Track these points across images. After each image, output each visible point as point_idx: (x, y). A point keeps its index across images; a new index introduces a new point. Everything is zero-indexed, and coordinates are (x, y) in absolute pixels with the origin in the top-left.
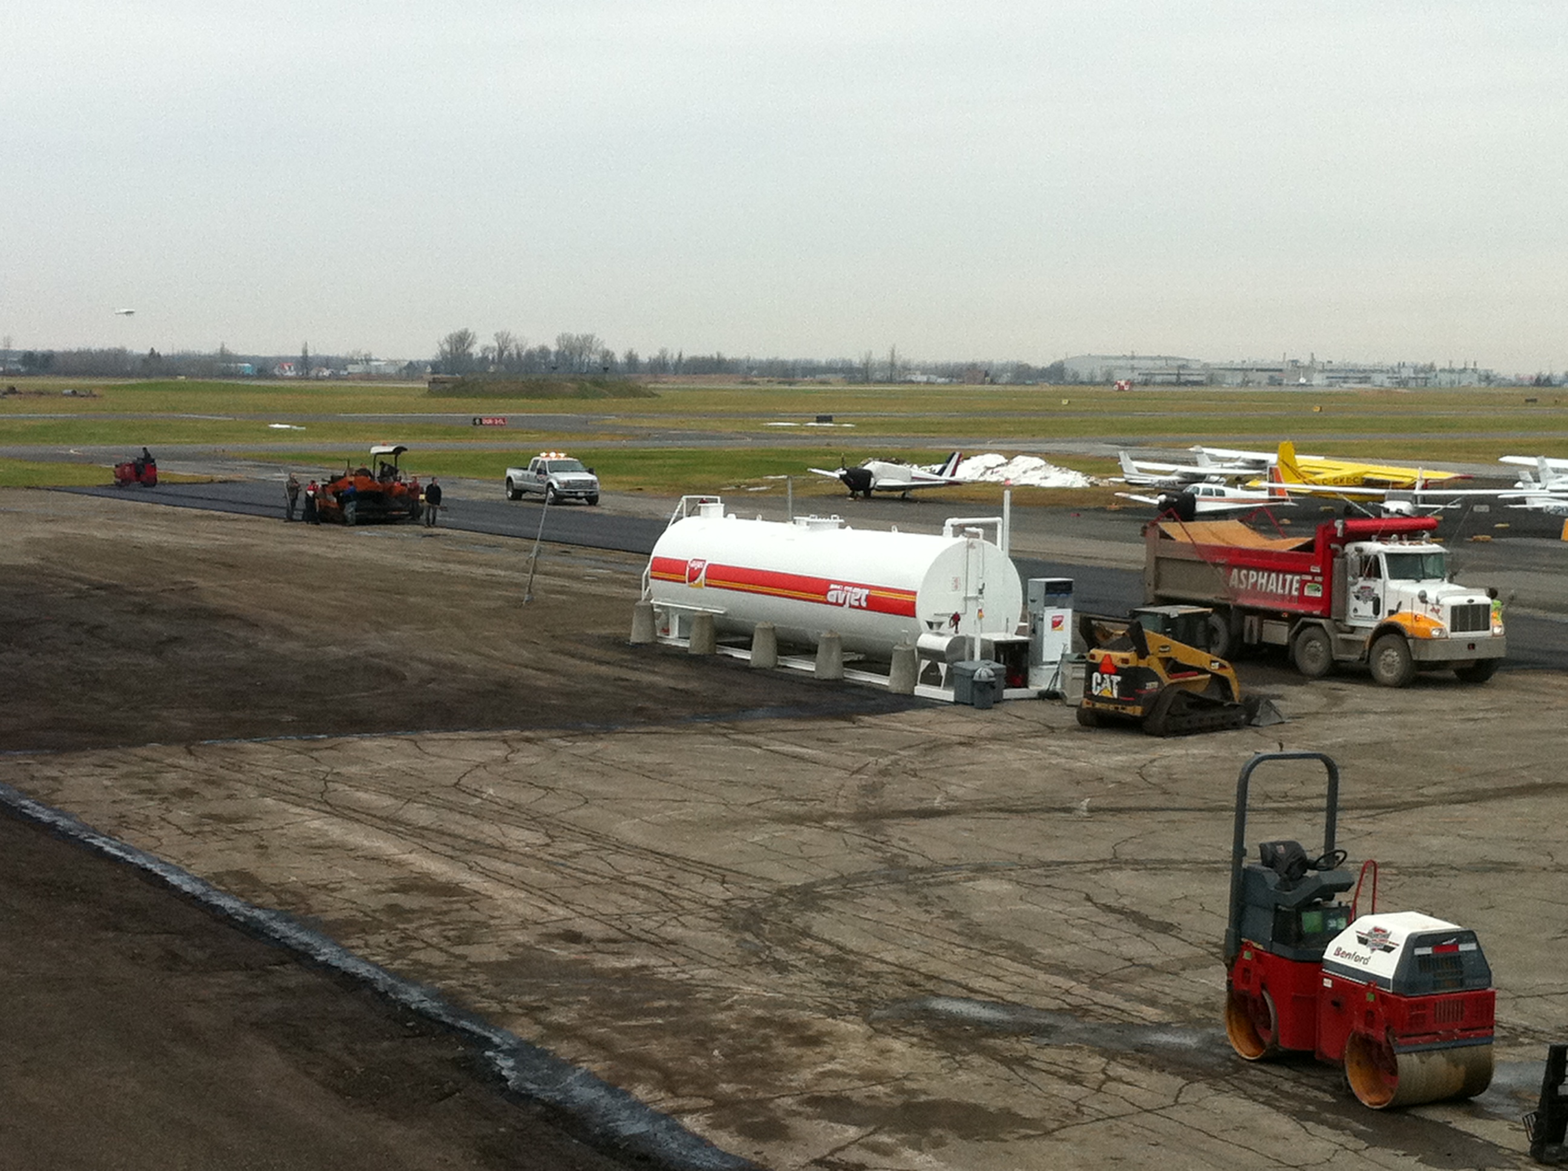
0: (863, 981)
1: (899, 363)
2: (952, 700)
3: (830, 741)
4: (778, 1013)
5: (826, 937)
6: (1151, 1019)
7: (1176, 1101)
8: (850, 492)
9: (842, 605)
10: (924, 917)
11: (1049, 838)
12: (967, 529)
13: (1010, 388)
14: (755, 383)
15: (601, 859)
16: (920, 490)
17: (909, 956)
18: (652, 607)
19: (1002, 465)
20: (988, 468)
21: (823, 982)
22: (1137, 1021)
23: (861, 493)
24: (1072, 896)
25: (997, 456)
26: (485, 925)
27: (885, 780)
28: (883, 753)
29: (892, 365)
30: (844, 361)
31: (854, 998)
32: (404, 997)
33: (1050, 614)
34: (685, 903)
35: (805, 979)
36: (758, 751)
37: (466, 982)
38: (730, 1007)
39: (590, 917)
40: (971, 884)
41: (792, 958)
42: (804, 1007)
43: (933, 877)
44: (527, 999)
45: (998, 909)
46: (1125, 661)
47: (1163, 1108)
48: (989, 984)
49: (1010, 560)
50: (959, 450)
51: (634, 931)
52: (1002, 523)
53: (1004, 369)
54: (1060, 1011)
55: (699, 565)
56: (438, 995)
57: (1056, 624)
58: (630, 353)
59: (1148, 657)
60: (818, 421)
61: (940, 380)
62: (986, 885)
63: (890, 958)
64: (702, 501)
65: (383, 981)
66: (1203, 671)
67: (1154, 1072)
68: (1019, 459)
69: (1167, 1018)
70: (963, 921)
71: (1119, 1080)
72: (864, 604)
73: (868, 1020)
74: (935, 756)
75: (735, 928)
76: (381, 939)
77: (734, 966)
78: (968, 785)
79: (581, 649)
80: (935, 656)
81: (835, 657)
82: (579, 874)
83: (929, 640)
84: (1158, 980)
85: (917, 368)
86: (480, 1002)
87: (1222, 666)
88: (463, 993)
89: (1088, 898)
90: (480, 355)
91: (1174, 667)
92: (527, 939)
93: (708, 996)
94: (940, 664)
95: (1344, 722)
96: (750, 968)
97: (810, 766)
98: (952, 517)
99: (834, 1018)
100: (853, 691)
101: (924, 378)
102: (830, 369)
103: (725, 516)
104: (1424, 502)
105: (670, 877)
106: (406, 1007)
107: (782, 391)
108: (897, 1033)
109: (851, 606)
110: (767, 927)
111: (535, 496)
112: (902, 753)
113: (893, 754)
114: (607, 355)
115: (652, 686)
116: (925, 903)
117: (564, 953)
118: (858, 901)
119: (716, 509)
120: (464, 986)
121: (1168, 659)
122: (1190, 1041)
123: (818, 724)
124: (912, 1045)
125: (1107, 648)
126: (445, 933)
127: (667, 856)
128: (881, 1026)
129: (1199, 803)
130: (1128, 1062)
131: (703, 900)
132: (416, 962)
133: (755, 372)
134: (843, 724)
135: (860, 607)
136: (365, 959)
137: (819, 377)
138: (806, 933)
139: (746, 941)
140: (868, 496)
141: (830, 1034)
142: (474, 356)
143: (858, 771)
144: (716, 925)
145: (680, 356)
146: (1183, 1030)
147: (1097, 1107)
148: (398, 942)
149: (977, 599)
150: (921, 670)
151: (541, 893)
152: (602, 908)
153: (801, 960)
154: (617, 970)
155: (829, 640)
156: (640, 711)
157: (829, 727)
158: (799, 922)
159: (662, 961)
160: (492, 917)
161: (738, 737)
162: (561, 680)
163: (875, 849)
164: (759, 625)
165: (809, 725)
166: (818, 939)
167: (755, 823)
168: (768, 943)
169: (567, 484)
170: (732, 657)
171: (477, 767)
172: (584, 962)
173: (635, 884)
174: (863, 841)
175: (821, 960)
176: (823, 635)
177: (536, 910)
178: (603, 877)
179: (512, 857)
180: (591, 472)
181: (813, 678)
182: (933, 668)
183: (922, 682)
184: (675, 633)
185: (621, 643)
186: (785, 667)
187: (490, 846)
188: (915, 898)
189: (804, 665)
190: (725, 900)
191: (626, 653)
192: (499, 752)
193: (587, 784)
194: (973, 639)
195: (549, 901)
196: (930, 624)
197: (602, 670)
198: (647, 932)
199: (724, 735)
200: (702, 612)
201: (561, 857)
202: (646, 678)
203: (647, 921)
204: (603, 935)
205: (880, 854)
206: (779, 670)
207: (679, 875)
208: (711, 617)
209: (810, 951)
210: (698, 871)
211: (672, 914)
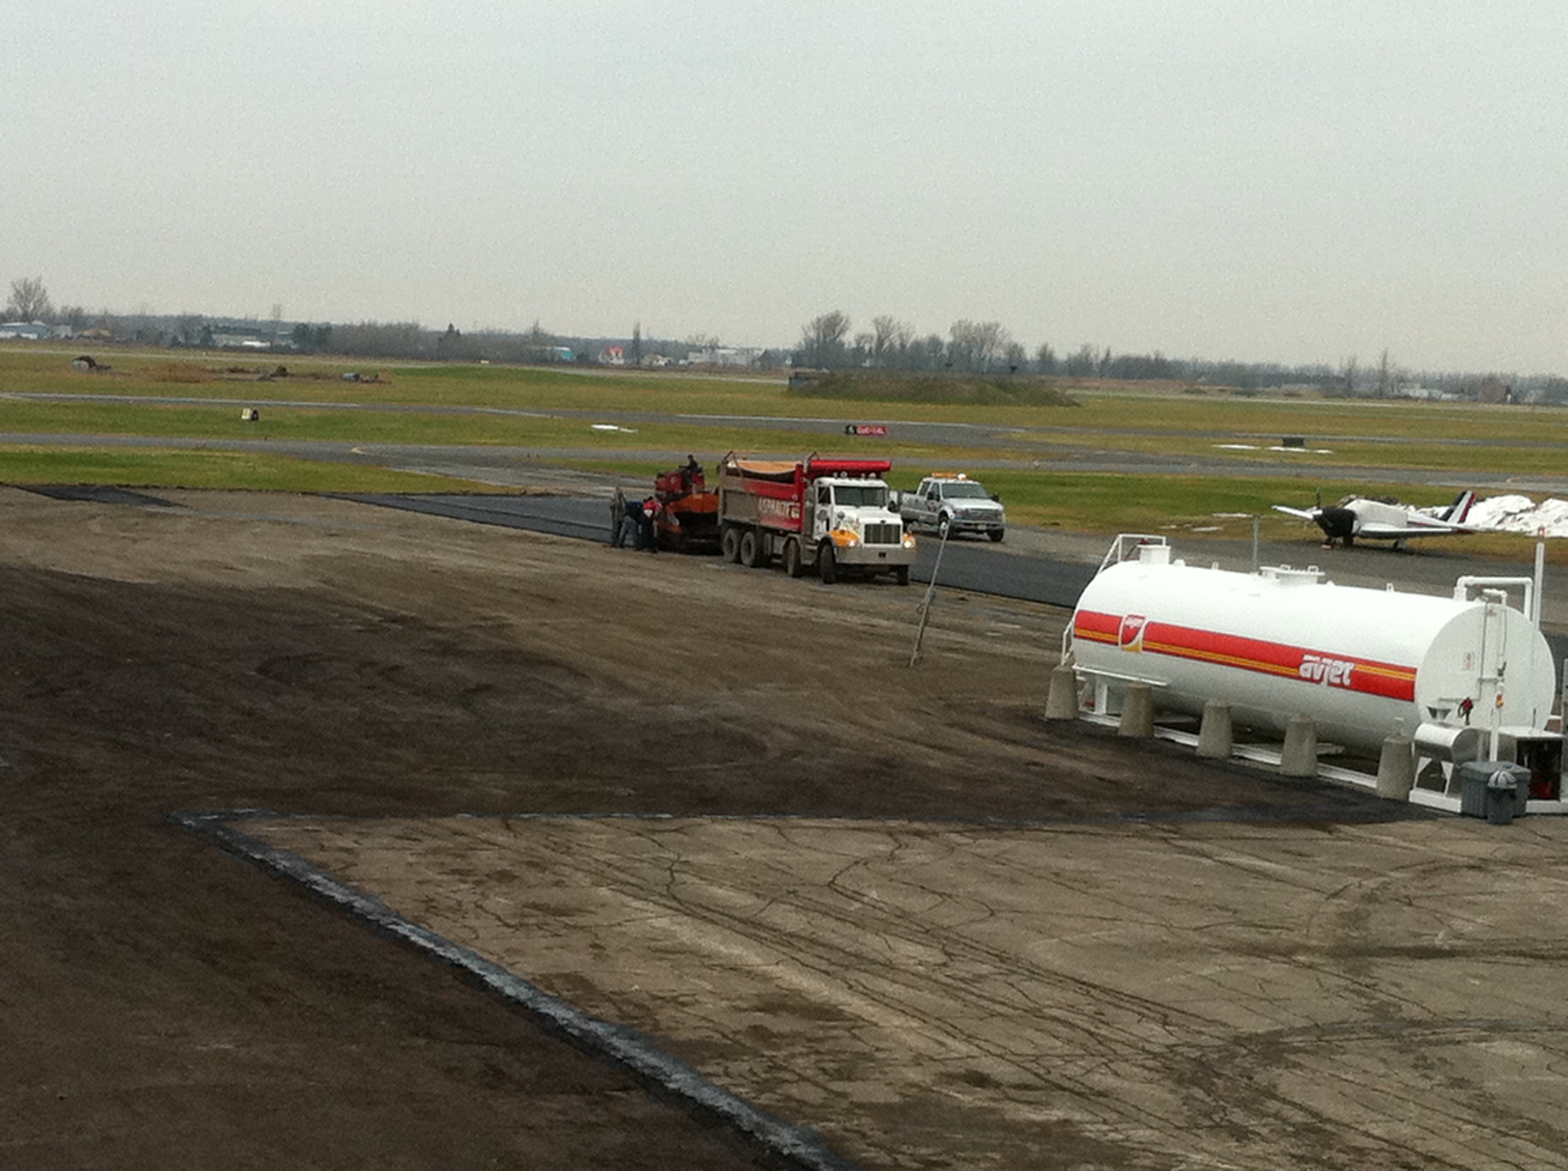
1: (1391, 371)
2: (1459, 811)
3: (1300, 854)
5: (1297, 1100)
8: (1325, 537)
9: (1319, 682)
10: (1422, 1084)
12: (1487, 591)
13: (1539, 410)
14: (1204, 393)
15: (1012, 985)
16: (1418, 539)
17: (1404, 1131)
18: (1074, 673)
19: (1528, 510)
20: (1509, 514)
21: (1293, 1156)
23: (1340, 540)
25: (1522, 498)
26: (871, 1058)
27: (1370, 907)
28: (1368, 873)
29: (1383, 377)
30: (1318, 368)
32: (773, 1138)
34: (1118, 1047)
35: (1271, 1151)
36: (1208, 862)
37: (848, 1125)
39: (997, 1056)
40: (1483, 1045)
41: (1253, 1123)
43: (1434, 1033)
44: (923, 1151)
45: (1518, 1079)
49: (1540, 633)
50: (1469, 489)
51: (1054, 1077)
52: (1532, 585)
53: (1533, 383)
55: (1133, 623)
56: (814, 1140)
58: (1045, 348)
60: (1284, 445)
61: (1445, 396)
62: (1502, 1047)
64: (1143, 542)
65: (748, 1118)
68: (1551, 504)
70: (1472, 1092)
72: (1347, 682)
74: (1436, 880)
75: (1180, 1081)
76: (745, 1067)
77: (1180, 1128)
78: (1479, 920)
79: (984, 723)
80: (1438, 752)
81: (1307, 747)
82: (984, 1003)
83: (1430, 732)
85: (1415, 380)
86: (865, 1151)
88: (846, 1139)
90: (854, 345)
92: (921, 1078)
93: (1147, 1162)
94: (1445, 764)
96: (1200, 1132)
97: (1273, 885)
98: (1467, 575)
100: (1329, 792)
101: (1425, 393)
102: (1301, 377)
103: (1172, 562)
105: (1098, 1013)
106: (776, 1151)
107: (1239, 404)
109: (1331, 684)
110: (1220, 1083)
112: (1392, 874)
113: (1380, 875)
114: (1015, 351)
116: (1422, 1065)
117: (968, 1098)
118: (1337, 1057)
119: (1160, 553)
120: (846, 1129)
123: (1282, 832)
126: (822, 1065)
127: (1095, 987)
131: (1140, 1044)
132: (788, 1098)
133: (1203, 378)
134: (1319, 834)
135: (1341, 685)
136: (725, 1090)
137: (1286, 387)
138: (1270, 1093)
139: (1193, 1098)
140: (1349, 544)
142: (846, 346)
143: (1336, 895)
144: (1157, 1076)
145: (1108, 354)
148: (765, 1072)
149: (1495, 682)
150: (1419, 770)
151: (937, 1023)
152: (1013, 1046)
153: (1265, 1126)
154: (1034, 1123)
155: (1300, 726)
156: (1057, 804)
157: (1298, 837)
158: (1262, 1078)
159: (1088, 1117)
160: (878, 1049)
161: (1181, 843)
162: (959, 760)
163: (1359, 994)
164: (1210, 703)
165: (1269, 833)
166: (1284, 1101)
167: (1205, 951)
168: (1222, 1103)
169: (966, 514)
170: (1173, 741)
171: (856, 863)
172: (992, 1111)
173: (1054, 1019)
174: (1343, 982)
175: (1290, 1129)
176: (1293, 720)
177: (932, 1045)
178: (1014, 1008)
179: (902, 977)
180: (995, 499)
181: (1278, 774)
182: (1435, 768)
183: (1418, 786)
184: (1101, 708)
185: (1032, 718)
186: (1242, 758)
187: (873, 962)
188: (1411, 1058)
189: (1266, 757)
190: (1168, 1047)
191: (1039, 731)
192: (883, 847)
193: (993, 892)
194: (1489, 733)
195: (948, 1033)
196: (1433, 712)
197: (1010, 750)
198: (1070, 1079)
199: (1165, 839)
200: (1138, 683)
201: (962, 980)
202: (1066, 764)
203: (1070, 1066)
204: (1015, 1079)
205: (1364, 1001)
206: (1234, 762)
207: (1110, 1011)
208: (1148, 690)
209: (1276, 1116)
210: (1135, 1008)
211: (1104, 1060)
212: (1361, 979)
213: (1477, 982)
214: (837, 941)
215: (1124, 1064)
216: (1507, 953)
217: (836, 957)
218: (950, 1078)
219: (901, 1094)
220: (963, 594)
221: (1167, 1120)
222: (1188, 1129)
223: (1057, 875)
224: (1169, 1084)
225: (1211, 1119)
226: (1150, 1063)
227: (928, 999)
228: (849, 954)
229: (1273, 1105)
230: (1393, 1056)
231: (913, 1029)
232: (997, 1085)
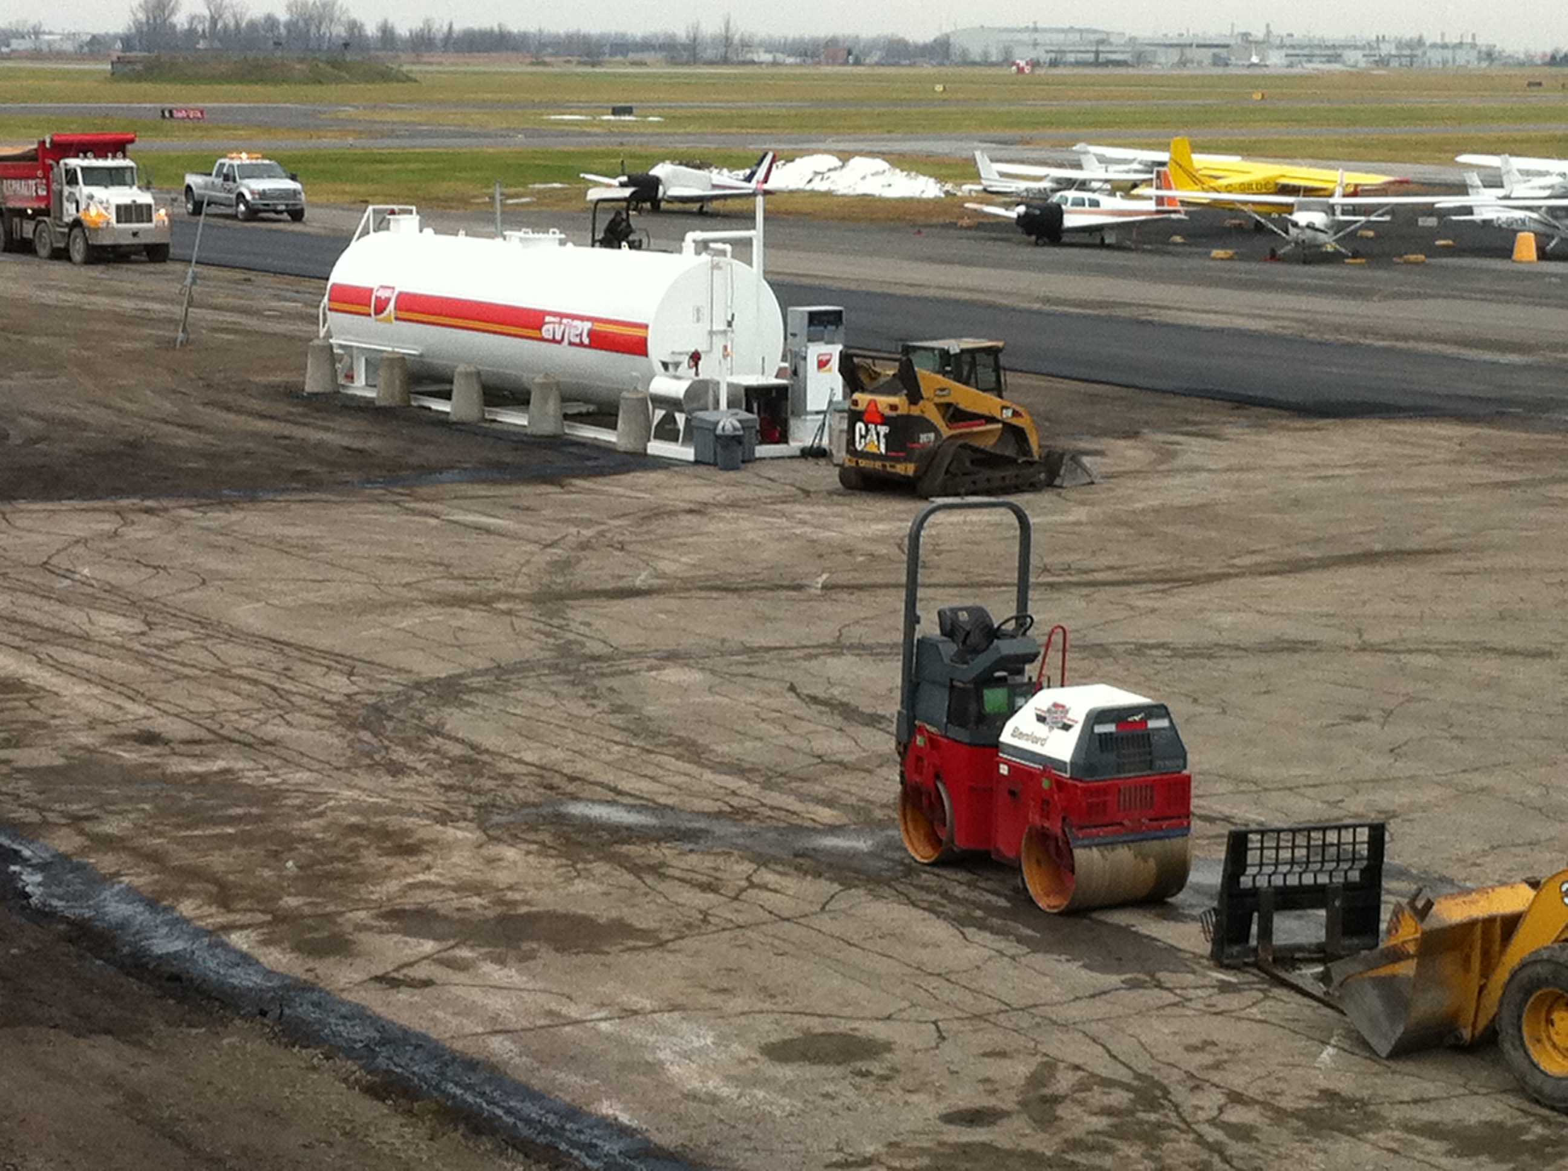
0: (490, 784)
1: (736, 37)
2: (692, 459)
3: (528, 509)
4: (377, 820)
5: (461, 735)
6: (826, 821)
7: (823, 909)
9: (560, 342)
10: (589, 712)
11: (765, 619)
12: (712, 245)
14: (549, 64)
15: (207, 648)
16: (722, 202)
17: (555, 756)
18: (331, 347)
19: (835, 169)
20: (817, 174)
21: (443, 786)
22: (808, 824)
24: (772, 686)
26: (44, 726)
27: (581, 554)
28: (589, 523)
29: (728, 40)
31: (476, 803)
33: (814, 351)
34: (297, 699)
35: (423, 783)
36: (433, 522)
38: (321, 815)
39: (175, 715)
40: (656, 674)
41: (411, 759)
42: (411, 813)
45: (678, 702)
46: (894, 407)
47: (806, 916)
48: (644, 786)
49: (765, 284)
51: (226, 731)
52: (756, 238)
53: (873, 45)
54: (719, 815)
55: (387, 293)
57: (822, 364)
59: (921, 403)
60: (615, 114)
61: (788, 60)
62: (672, 674)
63: (529, 757)
64: (393, 212)
66: (992, 420)
67: (809, 878)
68: (857, 162)
69: (845, 820)
70: (631, 716)
71: (764, 887)
72: (586, 341)
73: (482, 826)
74: (652, 526)
75: (351, 726)
78: (684, 559)
79: (242, 400)
80: (671, 404)
81: (552, 407)
82: (174, 667)
83: (663, 385)
84: (847, 778)
85: (761, 44)
86: (15, 812)
87: (1016, 414)
89: (792, 688)
90: (186, 26)
91: (955, 414)
92: (92, 740)
93: (297, 802)
94: (677, 415)
95: (1169, 482)
97: (494, 539)
98: (698, 231)
99: (444, 824)
100: (571, 449)
101: (769, 58)
103: (421, 231)
104: (1344, 213)
105: (286, 669)
108: (514, 839)
109: (571, 344)
110: (390, 725)
111: (223, 210)
112: (611, 522)
113: (599, 524)
114: (354, 27)
115: (320, 445)
116: (591, 696)
117: (134, 756)
118: (510, 694)
119: (409, 222)
121: (949, 405)
122: (863, 844)
123: (515, 489)
124: (528, 853)
125: (872, 392)
127: (289, 645)
128: (497, 833)
129: (959, 578)
130: (779, 868)
131: (320, 695)
133: (549, 50)
134: (549, 489)
135: (581, 344)
137: (631, 56)
138: (436, 731)
139: (360, 740)
140: (655, 209)
141: (434, 842)
142: (178, 27)
143: (553, 544)
144: (327, 723)
146: (858, 833)
147: (729, 916)
149: (725, 332)
150: (655, 423)
151: (121, 689)
152: (193, 705)
153: (422, 761)
154: (194, 775)
155: (544, 386)
156: (297, 475)
157: (529, 493)
158: (431, 719)
159: (252, 764)
160: (54, 717)
161: (412, 505)
162: (209, 438)
163: (548, 635)
164: (461, 368)
165: (505, 491)
166: (449, 737)
167: (407, 605)
168: (386, 743)
169: (263, 194)
170: (429, 409)
171: (77, 542)
172: (155, 766)
173: (241, 677)
174: (536, 625)
175: (447, 762)
176: (537, 380)
177: (110, 708)
178: (203, 670)
179: (96, 648)
180: (293, 178)
181: (526, 435)
182: (669, 419)
183: (656, 437)
184: (360, 380)
185: (293, 393)
186: (495, 421)
187: (71, 635)
188: (581, 691)
189: (514, 419)
190: (348, 695)
191: (295, 405)
192: (107, 524)
193: (210, 562)
194: (718, 383)
195: (130, 698)
196: (665, 365)
197: (263, 425)
198: (241, 732)
199: (396, 503)
200: (393, 352)
201: (156, 647)
202: (315, 435)
203: (245, 720)
204: (186, 735)
205: (551, 641)
206: (486, 425)
207: (298, 667)
208: (402, 359)
209: (436, 751)
210: (323, 662)
211: (278, 711)
212: (556, 622)
213: (663, 616)
214: (36, 617)
215: (297, 715)
216: (701, 589)
217: (30, 633)
218: (120, 739)
219: (66, 757)
220: (251, 275)
221: (328, 763)
222: (347, 769)
223: (280, 542)
224: (339, 729)
225: (372, 758)
226: (327, 712)
227: (118, 667)
228: (47, 629)
229: (435, 742)
230: (564, 690)
231: (94, 696)
232: (166, 743)
